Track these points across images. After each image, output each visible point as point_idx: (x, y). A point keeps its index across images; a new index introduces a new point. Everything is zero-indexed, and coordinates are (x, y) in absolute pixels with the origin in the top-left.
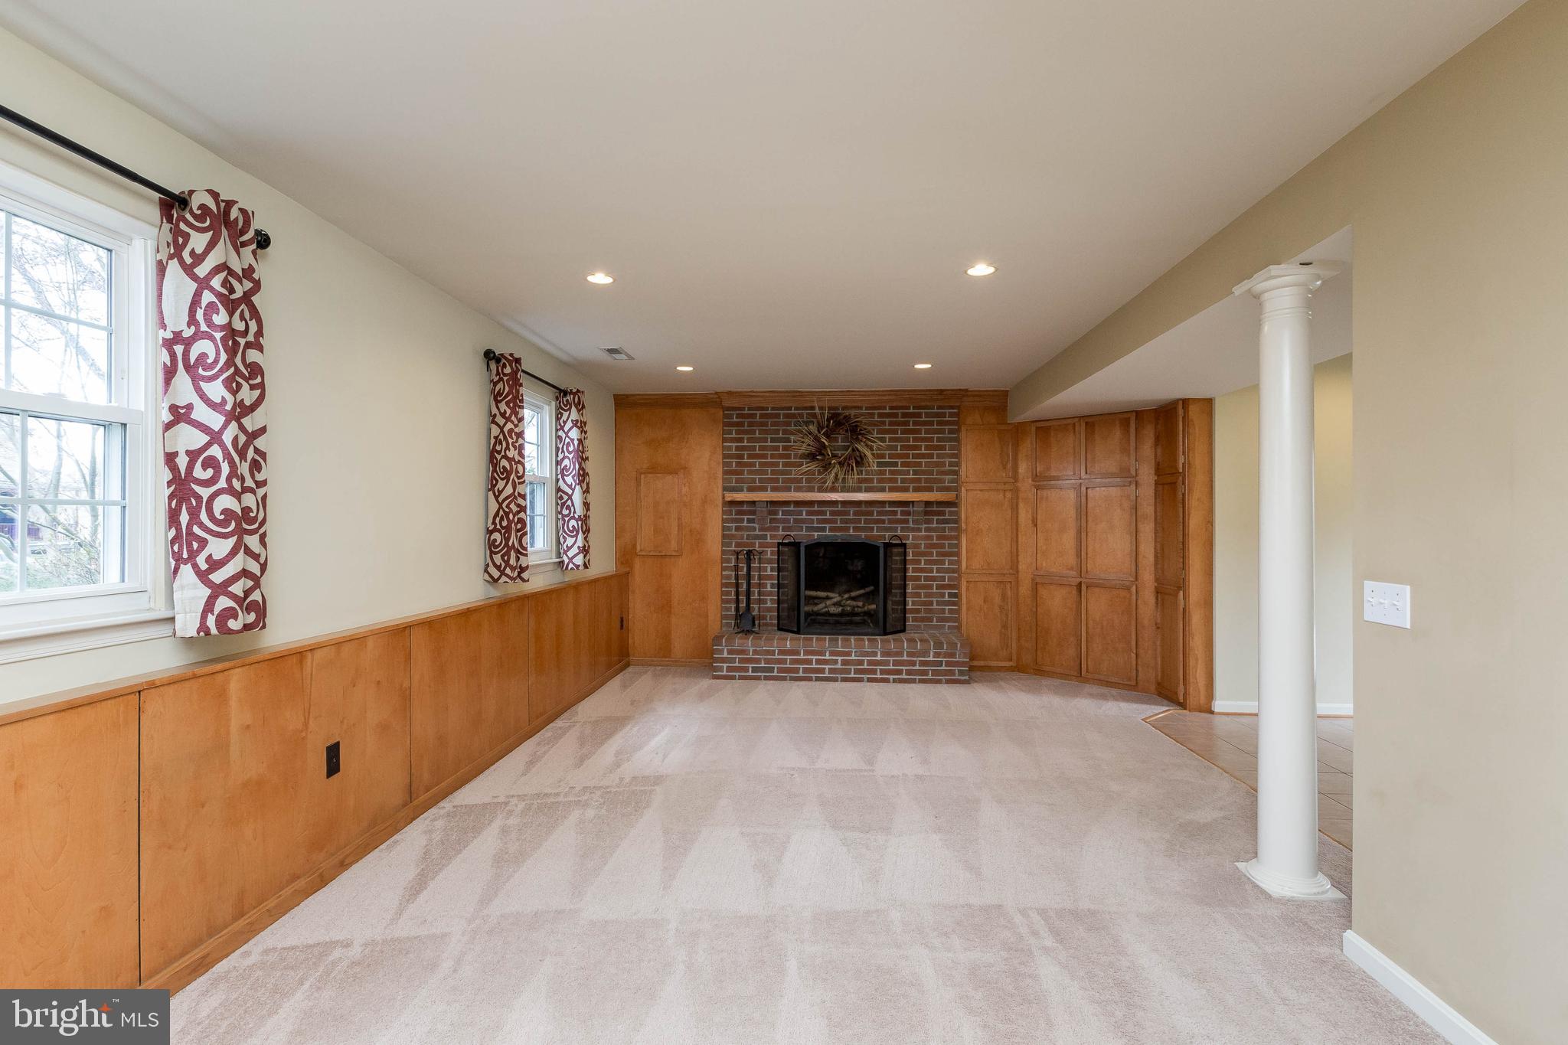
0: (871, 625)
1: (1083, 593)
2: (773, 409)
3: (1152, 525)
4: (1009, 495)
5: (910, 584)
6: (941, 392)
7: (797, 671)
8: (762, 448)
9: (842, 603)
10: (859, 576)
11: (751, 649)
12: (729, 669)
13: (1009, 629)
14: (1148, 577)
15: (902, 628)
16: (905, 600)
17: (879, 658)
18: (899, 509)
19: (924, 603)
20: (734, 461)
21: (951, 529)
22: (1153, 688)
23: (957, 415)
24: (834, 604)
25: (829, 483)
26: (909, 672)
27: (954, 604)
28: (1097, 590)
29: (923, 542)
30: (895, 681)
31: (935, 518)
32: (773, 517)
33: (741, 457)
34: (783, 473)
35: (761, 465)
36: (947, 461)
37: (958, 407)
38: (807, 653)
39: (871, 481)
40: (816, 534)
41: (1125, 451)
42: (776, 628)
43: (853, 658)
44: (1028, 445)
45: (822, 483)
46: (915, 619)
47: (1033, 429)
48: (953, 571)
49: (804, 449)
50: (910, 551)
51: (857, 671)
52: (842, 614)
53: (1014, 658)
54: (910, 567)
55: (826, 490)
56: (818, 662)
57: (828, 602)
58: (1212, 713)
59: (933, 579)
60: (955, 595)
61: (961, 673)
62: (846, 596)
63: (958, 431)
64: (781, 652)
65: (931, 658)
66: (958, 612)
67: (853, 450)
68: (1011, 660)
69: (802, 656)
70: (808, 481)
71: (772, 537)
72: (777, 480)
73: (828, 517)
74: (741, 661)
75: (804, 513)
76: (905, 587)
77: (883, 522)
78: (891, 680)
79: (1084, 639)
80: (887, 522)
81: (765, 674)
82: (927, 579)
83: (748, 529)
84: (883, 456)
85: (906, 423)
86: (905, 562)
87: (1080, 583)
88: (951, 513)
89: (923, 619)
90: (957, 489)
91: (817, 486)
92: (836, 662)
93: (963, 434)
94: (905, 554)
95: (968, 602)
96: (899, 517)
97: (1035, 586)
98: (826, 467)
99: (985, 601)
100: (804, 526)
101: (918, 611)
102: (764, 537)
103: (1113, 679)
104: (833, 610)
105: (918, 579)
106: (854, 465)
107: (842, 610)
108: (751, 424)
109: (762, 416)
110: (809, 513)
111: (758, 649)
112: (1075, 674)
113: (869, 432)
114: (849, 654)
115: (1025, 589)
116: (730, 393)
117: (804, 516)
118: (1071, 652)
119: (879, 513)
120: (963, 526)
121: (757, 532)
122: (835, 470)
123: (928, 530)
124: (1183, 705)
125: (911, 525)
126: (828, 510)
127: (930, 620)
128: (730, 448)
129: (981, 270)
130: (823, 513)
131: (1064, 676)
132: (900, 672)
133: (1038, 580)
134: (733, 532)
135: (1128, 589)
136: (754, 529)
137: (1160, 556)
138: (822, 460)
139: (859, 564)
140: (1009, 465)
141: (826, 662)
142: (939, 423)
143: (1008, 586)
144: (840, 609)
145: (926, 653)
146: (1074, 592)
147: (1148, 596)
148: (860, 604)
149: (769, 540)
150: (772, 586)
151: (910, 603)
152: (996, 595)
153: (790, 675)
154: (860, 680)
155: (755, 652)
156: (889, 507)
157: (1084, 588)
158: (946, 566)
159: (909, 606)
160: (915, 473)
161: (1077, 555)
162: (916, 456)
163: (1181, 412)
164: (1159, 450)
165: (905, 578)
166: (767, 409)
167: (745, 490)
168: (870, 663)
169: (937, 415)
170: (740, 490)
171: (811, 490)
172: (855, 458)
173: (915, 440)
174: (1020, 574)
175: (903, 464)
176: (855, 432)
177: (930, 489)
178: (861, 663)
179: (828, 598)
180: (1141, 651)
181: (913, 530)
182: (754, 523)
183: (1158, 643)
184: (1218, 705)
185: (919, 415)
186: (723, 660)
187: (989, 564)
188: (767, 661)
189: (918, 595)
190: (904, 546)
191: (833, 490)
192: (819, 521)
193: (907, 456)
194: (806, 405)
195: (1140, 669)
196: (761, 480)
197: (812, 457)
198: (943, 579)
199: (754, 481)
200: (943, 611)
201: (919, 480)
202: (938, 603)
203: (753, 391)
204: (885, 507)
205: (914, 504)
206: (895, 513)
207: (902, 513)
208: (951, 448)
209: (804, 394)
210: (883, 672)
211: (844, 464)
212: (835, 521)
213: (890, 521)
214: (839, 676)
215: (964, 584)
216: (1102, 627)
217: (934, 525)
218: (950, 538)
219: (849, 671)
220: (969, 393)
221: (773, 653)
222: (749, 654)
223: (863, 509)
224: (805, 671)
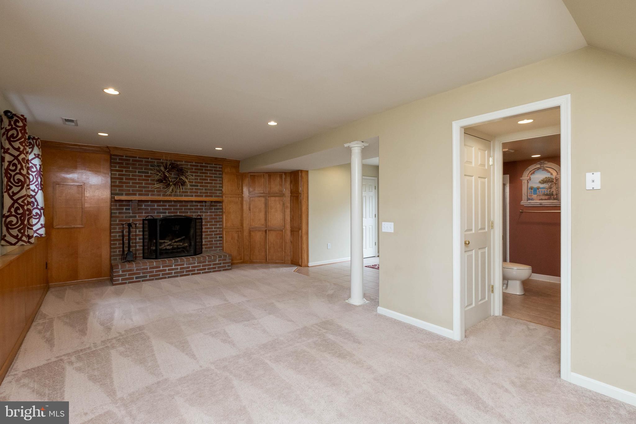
0: (186, 252)
1: (267, 233)
2: (139, 158)
3: (289, 210)
4: (240, 199)
5: (204, 234)
6: (216, 158)
7: (159, 275)
8: (133, 175)
9: (172, 244)
10: (178, 232)
12: (123, 280)
13: (240, 248)
14: (288, 227)
15: (201, 252)
16: (202, 241)
17: (196, 265)
18: (199, 204)
19: (209, 241)
20: (118, 181)
21: (220, 212)
22: (290, 262)
23: (221, 168)
24: (169, 245)
25: (168, 193)
26: (209, 269)
27: (221, 240)
28: (272, 232)
29: (209, 217)
30: (203, 273)
31: (213, 207)
32: (139, 207)
33: (122, 179)
34: (144, 187)
35: (133, 183)
36: (218, 185)
37: (222, 165)
38: (163, 267)
39: (187, 192)
40: (162, 215)
41: (281, 185)
42: (142, 258)
43: (185, 266)
44: (247, 181)
45: (165, 192)
46: (206, 248)
47: (249, 176)
48: (221, 228)
49: (157, 178)
50: (204, 221)
51: (187, 271)
52: (173, 249)
53: (242, 258)
54: (204, 227)
55: (167, 196)
56: (169, 270)
57: (166, 244)
58: (309, 267)
59: (213, 231)
60: (221, 237)
61: (228, 266)
62: (174, 241)
63: (222, 174)
64: (151, 268)
65: (217, 262)
66: (222, 243)
67: (180, 179)
68: (241, 259)
69: (161, 268)
70: (158, 191)
71: (139, 216)
72: (142, 191)
73: (167, 207)
74: (129, 275)
75: (156, 206)
76: (202, 235)
77: (192, 209)
78: (201, 273)
79: (267, 249)
81: (142, 278)
82: (210, 232)
83: (126, 213)
84: (192, 182)
85: (202, 170)
86: (202, 225)
88: (220, 206)
89: (209, 248)
90: (222, 197)
91: (162, 194)
92: (177, 269)
93: (224, 175)
94: (202, 222)
95: (226, 239)
97: (250, 232)
98: (168, 185)
99: (232, 239)
100: (156, 211)
101: (207, 245)
102: (135, 217)
103: (277, 261)
104: (168, 247)
105: (207, 232)
106: (180, 185)
107: (173, 247)
108: (127, 164)
109: (133, 161)
110: (158, 206)
111: (139, 268)
112: (265, 261)
113: (187, 172)
114: (183, 265)
115: (246, 233)
116: (116, 148)
117: (156, 207)
118: (263, 254)
119: (190, 206)
120: (224, 210)
121: (131, 215)
122: (172, 187)
123: (210, 212)
124: (301, 266)
125: (204, 210)
126: (167, 204)
127: (212, 247)
128: (115, 174)
129: (272, 123)
130: (165, 206)
131: (261, 263)
132: (205, 269)
133: (251, 230)
134: (117, 215)
135: (282, 231)
136: (130, 213)
137: (292, 219)
138: (165, 183)
139: (178, 227)
140: (240, 188)
141: (173, 269)
142: (215, 170)
143: (240, 233)
144: (172, 247)
145: (215, 260)
146: (264, 233)
147: (288, 233)
148: (181, 244)
149: (137, 218)
150: (140, 239)
152: (236, 235)
153: (155, 277)
154: (188, 275)
155: (137, 270)
156: (195, 203)
157: (267, 231)
158: (218, 226)
159: (204, 243)
160: (206, 190)
161: (265, 220)
162: (205, 183)
163: (300, 174)
164: (292, 185)
165: (202, 232)
166: (136, 157)
167: (124, 195)
168: (192, 267)
169: (215, 167)
170: (122, 195)
171: (159, 195)
172: (181, 183)
173: (205, 176)
174: (244, 228)
175: (201, 186)
176: (181, 171)
177: (212, 196)
178: (189, 267)
179: (164, 242)
180: (286, 251)
181: (205, 212)
182: (130, 210)
183: (292, 247)
184: (310, 264)
185: (207, 167)
186: (120, 276)
187: (233, 225)
188: (144, 273)
189: (207, 238)
190: (201, 219)
191: (170, 195)
192: (163, 209)
193: (202, 183)
194: (157, 158)
195: (286, 256)
196: (133, 190)
197: (160, 181)
198: (217, 231)
199: (129, 190)
200: (217, 244)
201: (207, 193)
202: (215, 241)
203: (129, 149)
204: (193, 203)
205: (205, 202)
206: (197, 206)
207: (200, 206)
208: (220, 181)
209: (156, 153)
210: (198, 270)
211: (176, 185)
212: (171, 209)
213: (195, 209)
214: (179, 274)
215: (224, 233)
216: (274, 244)
217: (213, 210)
218: (219, 215)
219: (183, 272)
220: (226, 160)
221: (147, 269)
222: (134, 271)
223: (184, 204)
224: (163, 274)
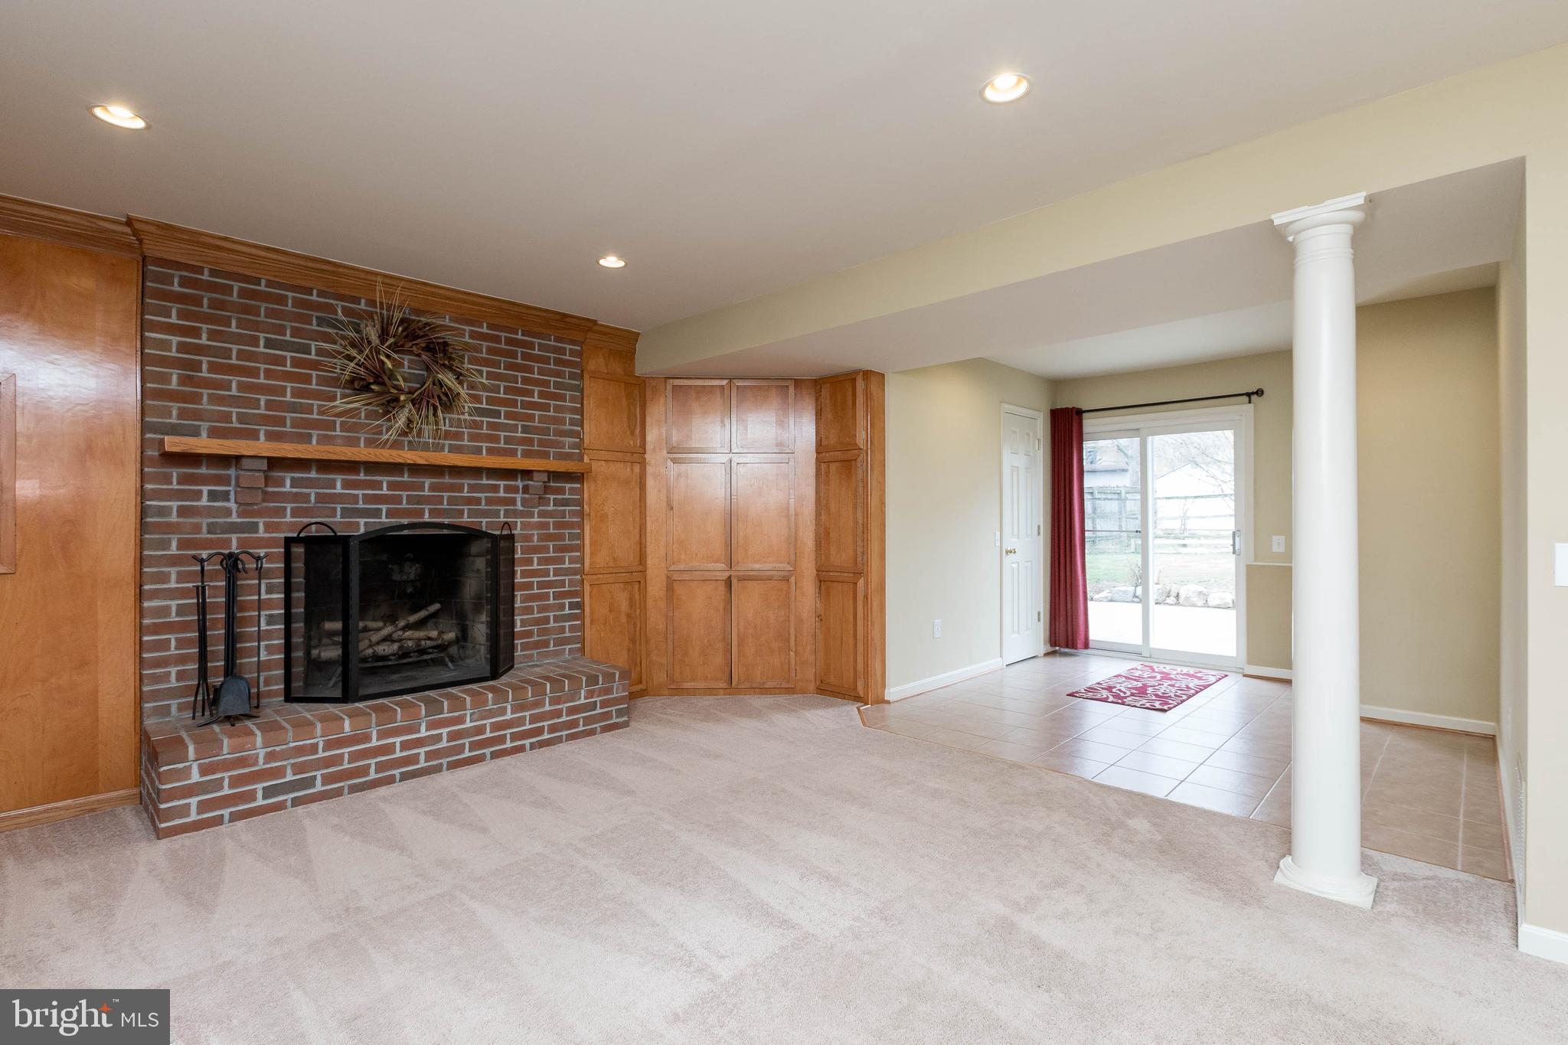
0: (450, 664)
1: (734, 590)
4: (636, 468)
5: (518, 595)
6: (563, 317)
7: (365, 771)
8: (243, 356)
9: (395, 636)
10: (409, 590)
11: (262, 753)
12: (203, 807)
13: (638, 644)
14: (808, 566)
15: (511, 663)
16: (513, 619)
17: (509, 716)
18: (502, 483)
19: (537, 621)
20: (172, 374)
21: (573, 514)
22: (812, 687)
23: (580, 354)
24: (385, 640)
25: (390, 434)
26: (553, 729)
27: (576, 617)
28: (750, 584)
29: (535, 532)
30: (533, 746)
31: (553, 497)
32: (271, 489)
33: (195, 366)
34: (293, 408)
35: (243, 387)
36: (568, 416)
37: (581, 344)
38: (382, 735)
39: (459, 435)
40: (362, 521)
41: (781, 424)
42: (283, 698)
43: (468, 724)
44: (659, 406)
45: (378, 431)
46: (525, 647)
47: (669, 387)
48: (575, 572)
50: (518, 545)
51: (474, 746)
52: (401, 655)
53: (645, 679)
54: (518, 569)
55: (385, 444)
56: (405, 746)
57: (375, 638)
58: (888, 702)
59: (550, 585)
60: (577, 606)
61: (620, 713)
62: (401, 624)
63: (581, 377)
64: (329, 745)
65: (583, 701)
66: (581, 628)
67: (435, 383)
69: (374, 743)
70: (347, 427)
71: (269, 527)
72: (281, 422)
73: (385, 491)
74: (235, 782)
76: (512, 600)
77: (478, 501)
78: (527, 747)
79: (735, 642)
80: (483, 502)
81: (294, 793)
82: (541, 585)
83: (210, 512)
84: (480, 399)
85: (513, 355)
86: (512, 563)
87: (730, 577)
88: (572, 491)
89: (536, 645)
90: (581, 457)
91: (363, 437)
92: (438, 738)
93: (586, 383)
94: (513, 551)
95: (592, 612)
96: (502, 494)
97: (670, 585)
98: (391, 404)
99: (611, 611)
100: (339, 507)
101: (529, 634)
102: (254, 528)
103: (768, 685)
104: (384, 649)
105: (529, 586)
106: (438, 404)
107: (401, 648)
108: (219, 305)
109: (244, 293)
110: (347, 485)
111: (278, 749)
112: (724, 685)
114: (460, 720)
115: (656, 590)
116: (168, 230)
117: (339, 489)
118: (719, 659)
119: (472, 489)
120: (586, 508)
121: (234, 518)
122: (406, 410)
123: (541, 514)
124: (861, 700)
126: (385, 480)
127: (546, 644)
128: (162, 345)
130: (378, 485)
131: (710, 691)
132: (539, 731)
133: (676, 576)
134: (174, 518)
135: (786, 579)
136: (228, 512)
137: (823, 542)
138: (380, 394)
139: (412, 569)
140: (638, 431)
141: (420, 743)
142: (558, 362)
143: (637, 586)
144: (395, 646)
145: (575, 695)
146: (722, 588)
147: (809, 585)
148: (434, 634)
149: (261, 533)
150: (271, 620)
151: (518, 623)
152: (622, 598)
153: (350, 782)
154: (479, 759)
155: (271, 757)
156: (487, 479)
157: (734, 581)
158: (567, 565)
159: (518, 628)
160: (525, 429)
161: (726, 544)
163: (860, 384)
164: (821, 424)
165: (512, 587)
166: (258, 282)
167: (204, 432)
168: (496, 727)
169: (556, 350)
170: (195, 433)
171: (353, 442)
172: (439, 397)
173: (525, 380)
174: (649, 572)
175: (508, 416)
176: (439, 352)
177: (545, 455)
178: (480, 730)
179: (366, 631)
180: (801, 649)
181: (522, 514)
182: (228, 500)
183: (820, 636)
184: (892, 692)
185: (531, 345)
186: (190, 791)
187: (615, 560)
188: (300, 768)
189: (529, 611)
190: (511, 538)
191: (396, 445)
192: (368, 499)
193: (514, 404)
194: (343, 291)
195: (799, 668)
196: (241, 418)
197: (358, 385)
198: (562, 584)
199: (227, 417)
200: (562, 630)
201: (530, 441)
202: (556, 619)
203: (225, 239)
204: (482, 480)
205: (527, 474)
206: (496, 489)
207: (507, 489)
208: (573, 399)
209: (340, 270)
210: (515, 737)
211: (420, 403)
212: (397, 500)
213: (489, 501)
214: (444, 761)
215: (587, 588)
216: (755, 627)
217: (551, 508)
218: (571, 525)
219: (460, 749)
220: (596, 328)
221: (314, 748)
222: (256, 763)
223: (447, 480)
224: (380, 767)
